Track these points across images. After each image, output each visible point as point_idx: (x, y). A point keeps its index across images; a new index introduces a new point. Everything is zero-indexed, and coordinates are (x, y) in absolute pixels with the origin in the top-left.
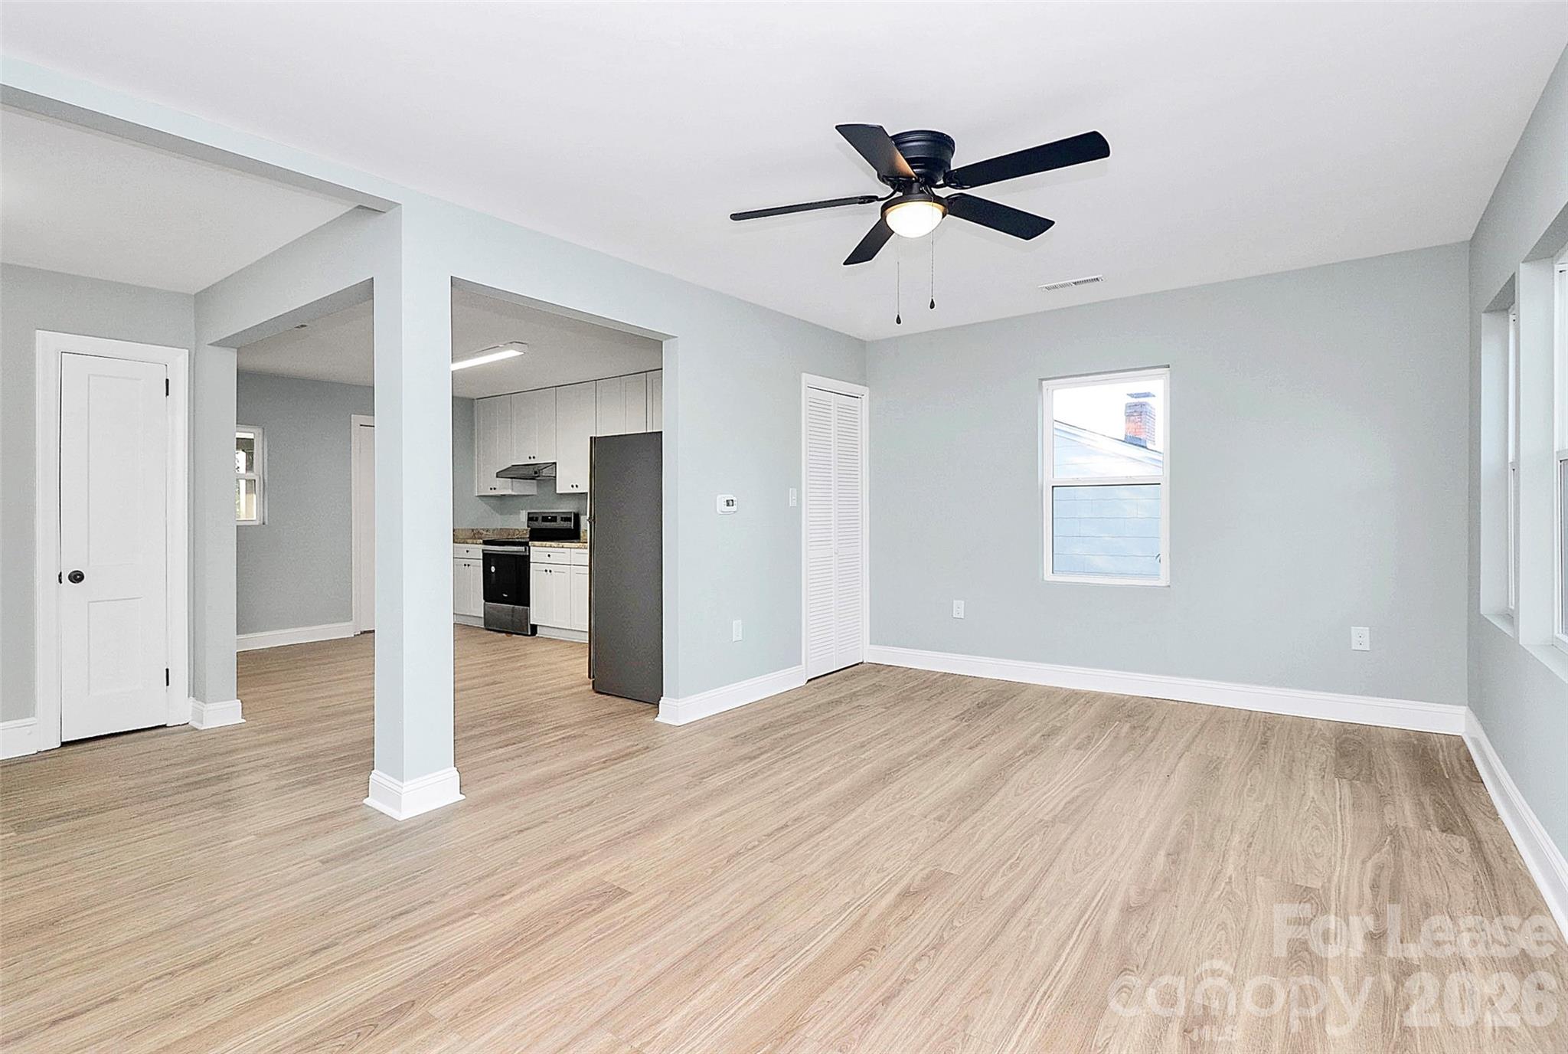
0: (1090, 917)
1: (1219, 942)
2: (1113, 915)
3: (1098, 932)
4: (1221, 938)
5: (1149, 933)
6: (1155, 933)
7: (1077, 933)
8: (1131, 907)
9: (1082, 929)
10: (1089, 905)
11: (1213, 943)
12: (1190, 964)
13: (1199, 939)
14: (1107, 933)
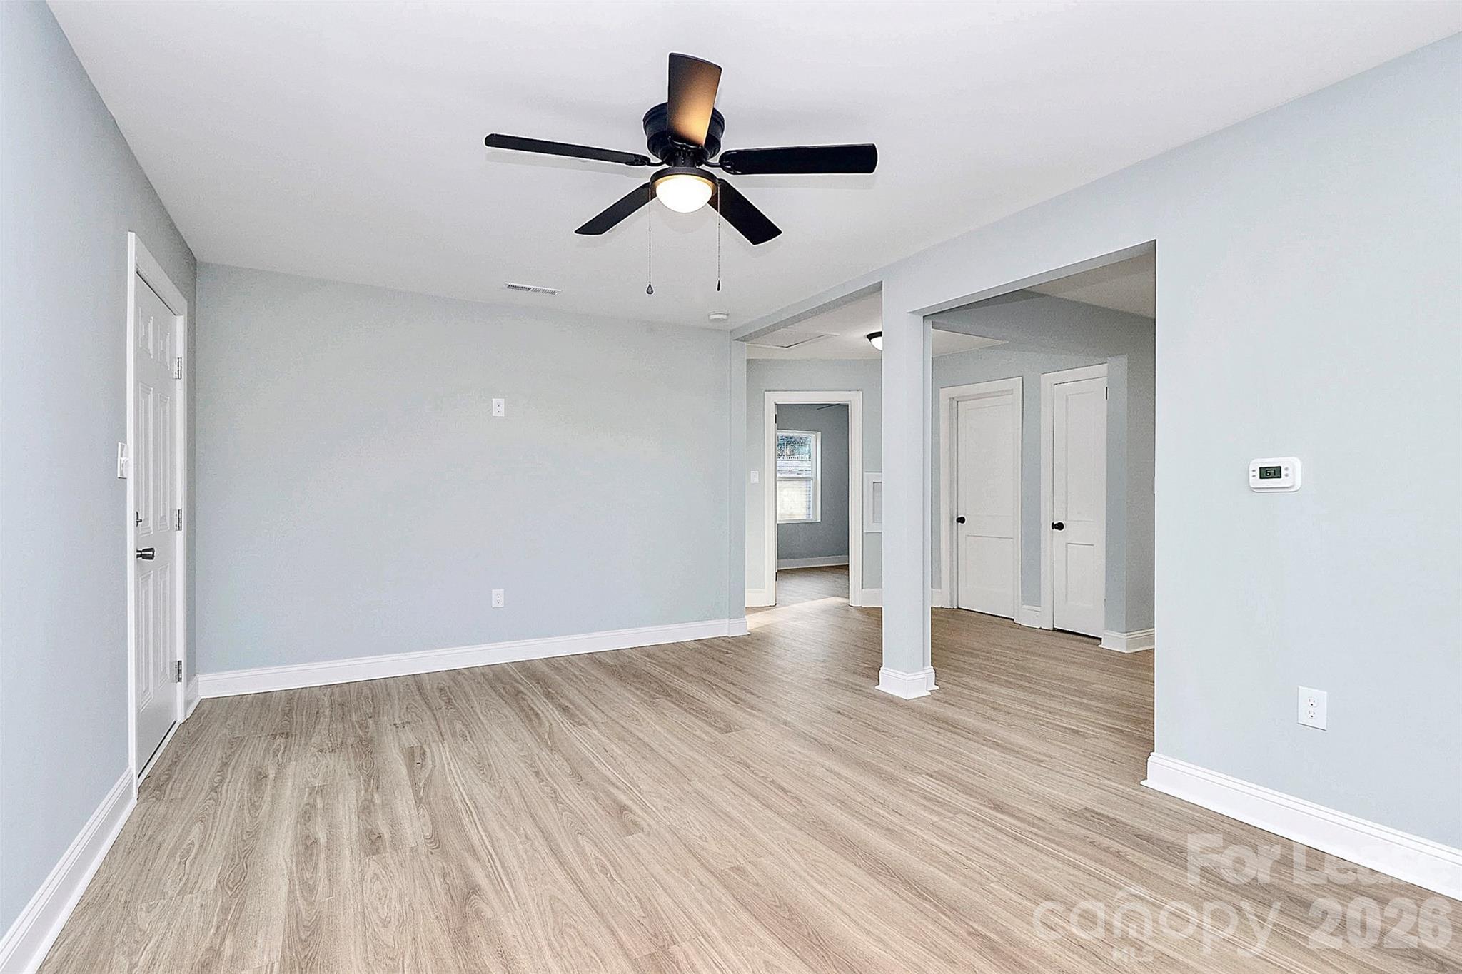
0: (495, 866)
1: (383, 905)
2: (480, 877)
3: (478, 860)
4: (383, 909)
5: (442, 880)
6: (438, 882)
7: (491, 851)
8: (473, 893)
9: (491, 856)
10: (507, 874)
11: (388, 901)
12: (397, 874)
13: (401, 897)
14: (470, 862)
